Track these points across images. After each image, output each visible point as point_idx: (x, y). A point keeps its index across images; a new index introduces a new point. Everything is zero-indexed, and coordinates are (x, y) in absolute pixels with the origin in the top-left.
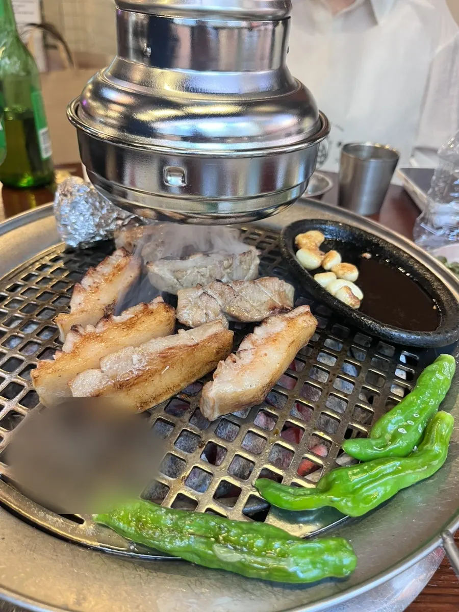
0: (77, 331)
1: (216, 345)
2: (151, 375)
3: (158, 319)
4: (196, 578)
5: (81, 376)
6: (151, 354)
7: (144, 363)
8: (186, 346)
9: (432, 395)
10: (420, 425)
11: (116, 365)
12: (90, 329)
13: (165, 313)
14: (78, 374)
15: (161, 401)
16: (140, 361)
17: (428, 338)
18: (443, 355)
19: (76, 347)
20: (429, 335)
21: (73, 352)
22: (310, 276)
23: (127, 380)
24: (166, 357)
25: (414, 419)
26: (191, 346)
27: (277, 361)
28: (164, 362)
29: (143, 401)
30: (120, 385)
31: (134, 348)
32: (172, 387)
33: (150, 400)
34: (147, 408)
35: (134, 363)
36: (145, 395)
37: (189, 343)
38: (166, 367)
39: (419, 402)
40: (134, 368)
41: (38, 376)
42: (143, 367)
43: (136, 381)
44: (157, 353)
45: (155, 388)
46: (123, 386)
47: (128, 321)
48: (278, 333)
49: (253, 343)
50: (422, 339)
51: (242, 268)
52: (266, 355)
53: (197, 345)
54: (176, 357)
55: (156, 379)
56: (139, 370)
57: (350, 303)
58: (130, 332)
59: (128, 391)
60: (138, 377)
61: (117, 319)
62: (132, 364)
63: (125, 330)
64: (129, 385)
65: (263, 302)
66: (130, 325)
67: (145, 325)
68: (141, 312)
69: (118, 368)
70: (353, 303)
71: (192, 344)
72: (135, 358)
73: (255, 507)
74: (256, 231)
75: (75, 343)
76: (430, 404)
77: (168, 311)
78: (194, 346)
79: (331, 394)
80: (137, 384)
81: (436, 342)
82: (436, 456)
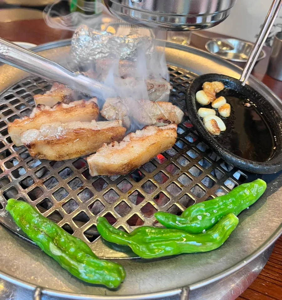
0: (39, 108)
1: (112, 134)
2: (67, 141)
3: (85, 111)
4: (37, 257)
5: (29, 131)
6: (69, 129)
7: (64, 133)
8: (91, 130)
9: (233, 202)
10: (214, 218)
11: (48, 130)
12: (47, 108)
13: (91, 109)
14: (28, 130)
15: (72, 158)
16: (62, 131)
17: (251, 165)
18: (259, 179)
19: (36, 116)
20: (252, 163)
21: (33, 119)
22: (195, 108)
23: (52, 140)
24: (78, 134)
25: (212, 214)
26: (94, 131)
27: (137, 152)
28: (76, 136)
29: (61, 155)
30: (48, 142)
31: (62, 123)
32: (80, 152)
33: (65, 155)
34: (63, 159)
35: (58, 131)
36: (62, 151)
37: (93, 129)
38: (77, 139)
39: (221, 203)
40: (57, 135)
41: (10, 127)
42: (63, 135)
43: (57, 142)
44: (72, 129)
45: (68, 149)
46: (49, 143)
47: (69, 109)
48: (148, 136)
49: (131, 138)
50: (246, 165)
51: (156, 94)
52: (132, 147)
53: (99, 131)
54: (84, 135)
55: (70, 144)
56: (61, 136)
57: (212, 130)
58: (67, 115)
59: (52, 146)
60: (59, 140)
61: (65, 106)
62: (57, 132)
63: (64, 113)
64: (53, 143)
65: (156, 114)
66: (68, 111)
67: (76, 113)
68: (80, 105)
69: (48, 132)
70: (214, 131)
71: (96, 130)
72: (60, 129)
73: (94, 232)
74: (187, 75)
75: (36, 114)
76: (228, 207)
77: (93, 108)
78: (96, 131)
79: (173, 183)
80: (57, 144)
81: (256, 169)
82: (213, 240)
